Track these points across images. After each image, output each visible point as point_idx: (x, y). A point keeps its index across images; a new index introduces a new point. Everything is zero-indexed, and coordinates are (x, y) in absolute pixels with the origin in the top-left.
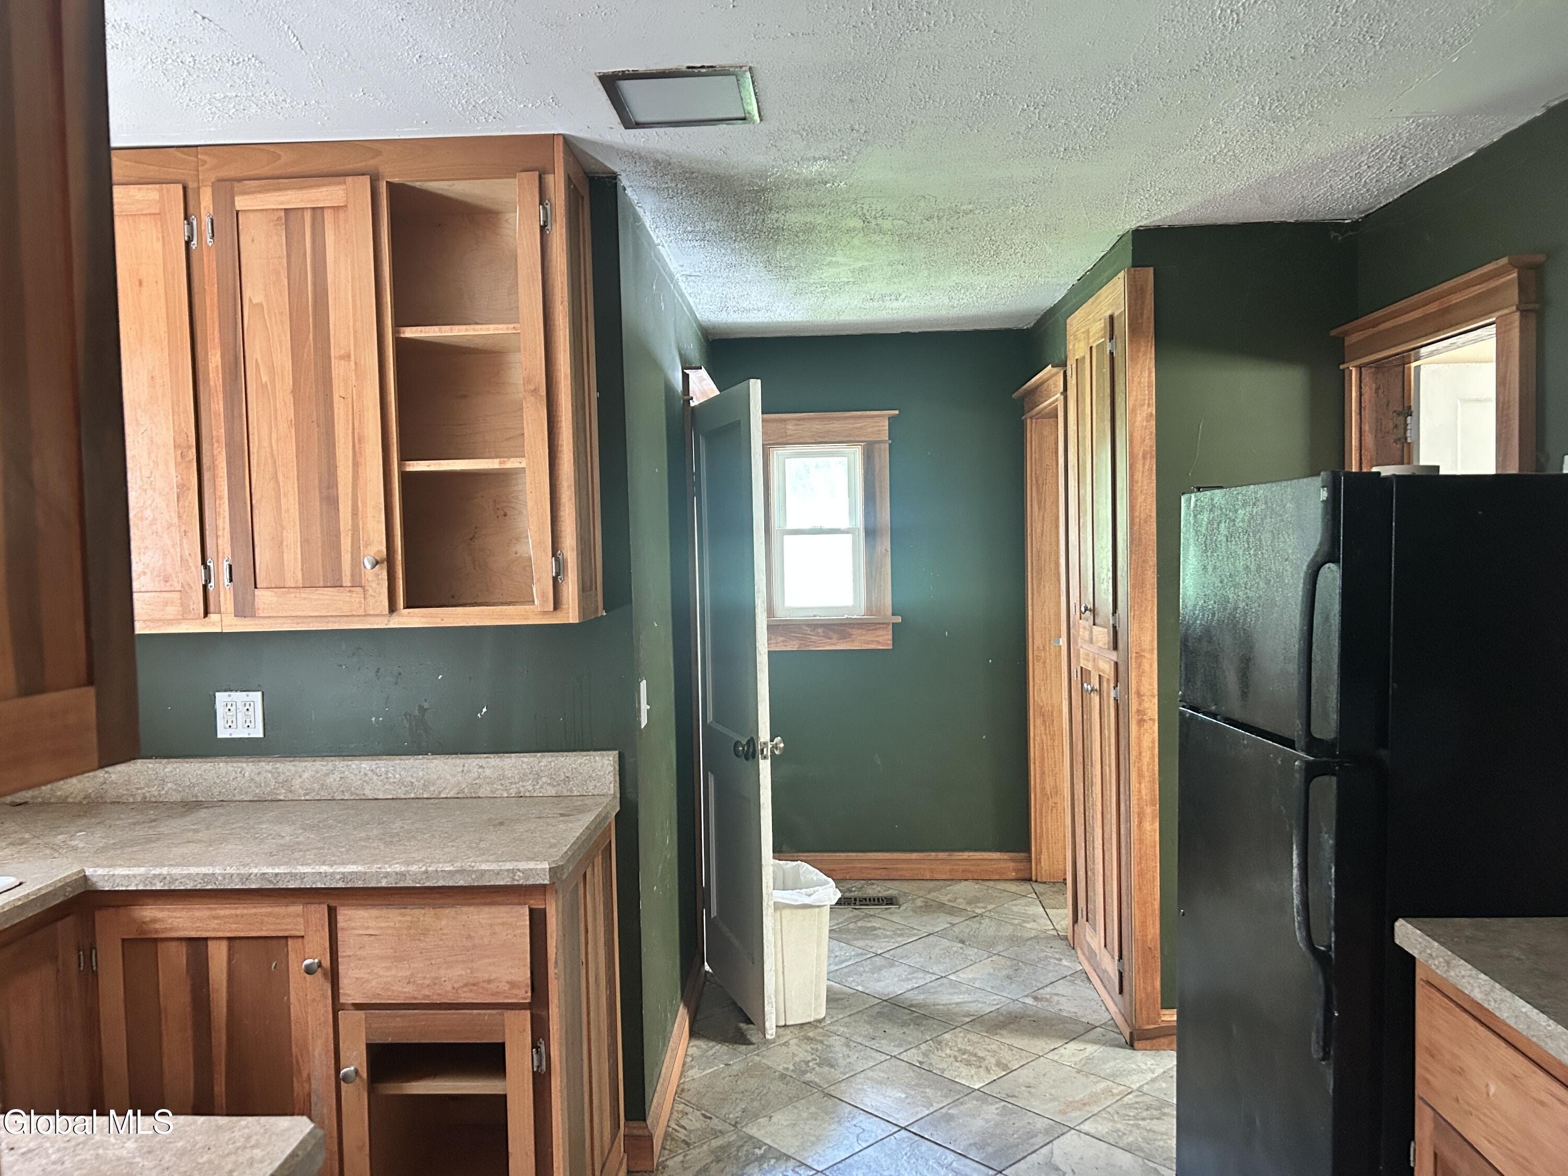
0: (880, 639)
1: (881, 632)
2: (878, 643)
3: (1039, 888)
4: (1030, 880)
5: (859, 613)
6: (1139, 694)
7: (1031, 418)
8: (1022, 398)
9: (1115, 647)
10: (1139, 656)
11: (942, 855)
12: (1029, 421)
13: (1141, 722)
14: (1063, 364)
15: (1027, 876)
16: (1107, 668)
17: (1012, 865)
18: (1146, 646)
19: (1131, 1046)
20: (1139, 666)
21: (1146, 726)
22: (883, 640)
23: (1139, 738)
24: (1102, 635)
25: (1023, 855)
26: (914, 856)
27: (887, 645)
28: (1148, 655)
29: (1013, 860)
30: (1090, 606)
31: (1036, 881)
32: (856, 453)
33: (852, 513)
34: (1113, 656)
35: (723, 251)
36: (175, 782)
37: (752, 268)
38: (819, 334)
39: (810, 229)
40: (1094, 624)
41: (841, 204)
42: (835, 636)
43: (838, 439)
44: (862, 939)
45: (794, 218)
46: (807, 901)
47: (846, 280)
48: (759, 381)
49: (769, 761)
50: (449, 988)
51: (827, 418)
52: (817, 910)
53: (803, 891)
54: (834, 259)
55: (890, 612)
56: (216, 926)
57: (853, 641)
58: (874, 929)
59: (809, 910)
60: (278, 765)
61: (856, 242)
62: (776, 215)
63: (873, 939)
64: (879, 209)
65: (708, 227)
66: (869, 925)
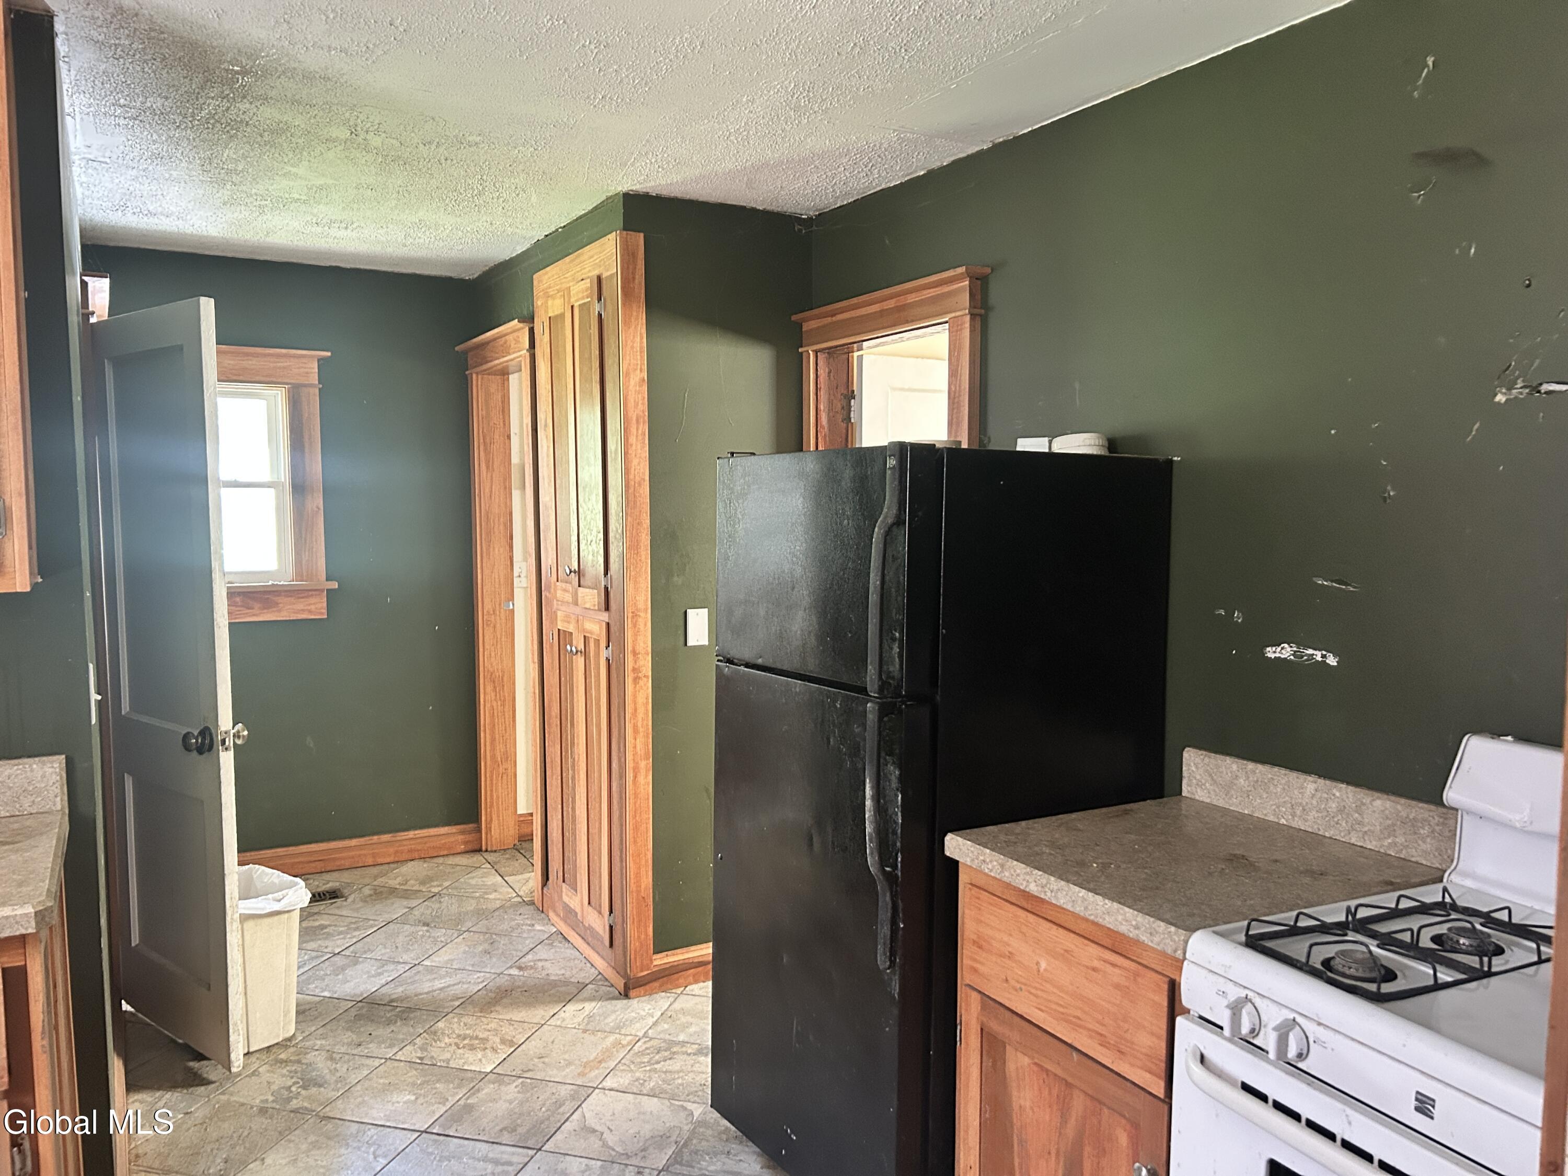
0: (313, 607)
1: (312, 600)
2: (310, 612)
3: (491, 857)
4: (480, 850)
5: (286, 579)
6: (635, 653)
7: (477, 373)
8: (465, 352)
9: (607, 608)
10: (635, 615)
11: (386, 837)
12: (474, 376)
13: (636, 680)
14: (529, 319)
15: (477, 847)
16: (595, 627)
17: (460, 838)
18: (641, 605)
19: (626, 996)
20: (635, 625)
21: (641, 683)
22: (317, 608)
23: (635, 696)
24: (590, 597)
25: (471, 826)
26: (354, 842)
27: (322, 614)
28: (642, 614)
29: (462, 832)
30: (575, 566)
31: (486, 851)
32: (278, 396)
33: (274, 467)
34: (605, 616)
35: (155, 137)
37: (184, 164)
38: (230, 255)
39: (279, 130)
40: (579, 586)
41: (334, 108)
42: (257, 606)
43: (257, 378)
44: (312, 940)
45: (268, 114)
46: (277, 907)
47: (298, 197)
48: (212, 300)
49: (231, 753)
51: (243, 353)
52: (286, 915)
53: (270, 896)
54: (294, 170)
55: (323, 576)
57: (279, 611)
58: (323, 927)
59: (276, 918)
61: (331, 155)
62: (247, 105)
63: (326, 939)
64: (377, 122)
65: (149, 104)
66: (317, 924)
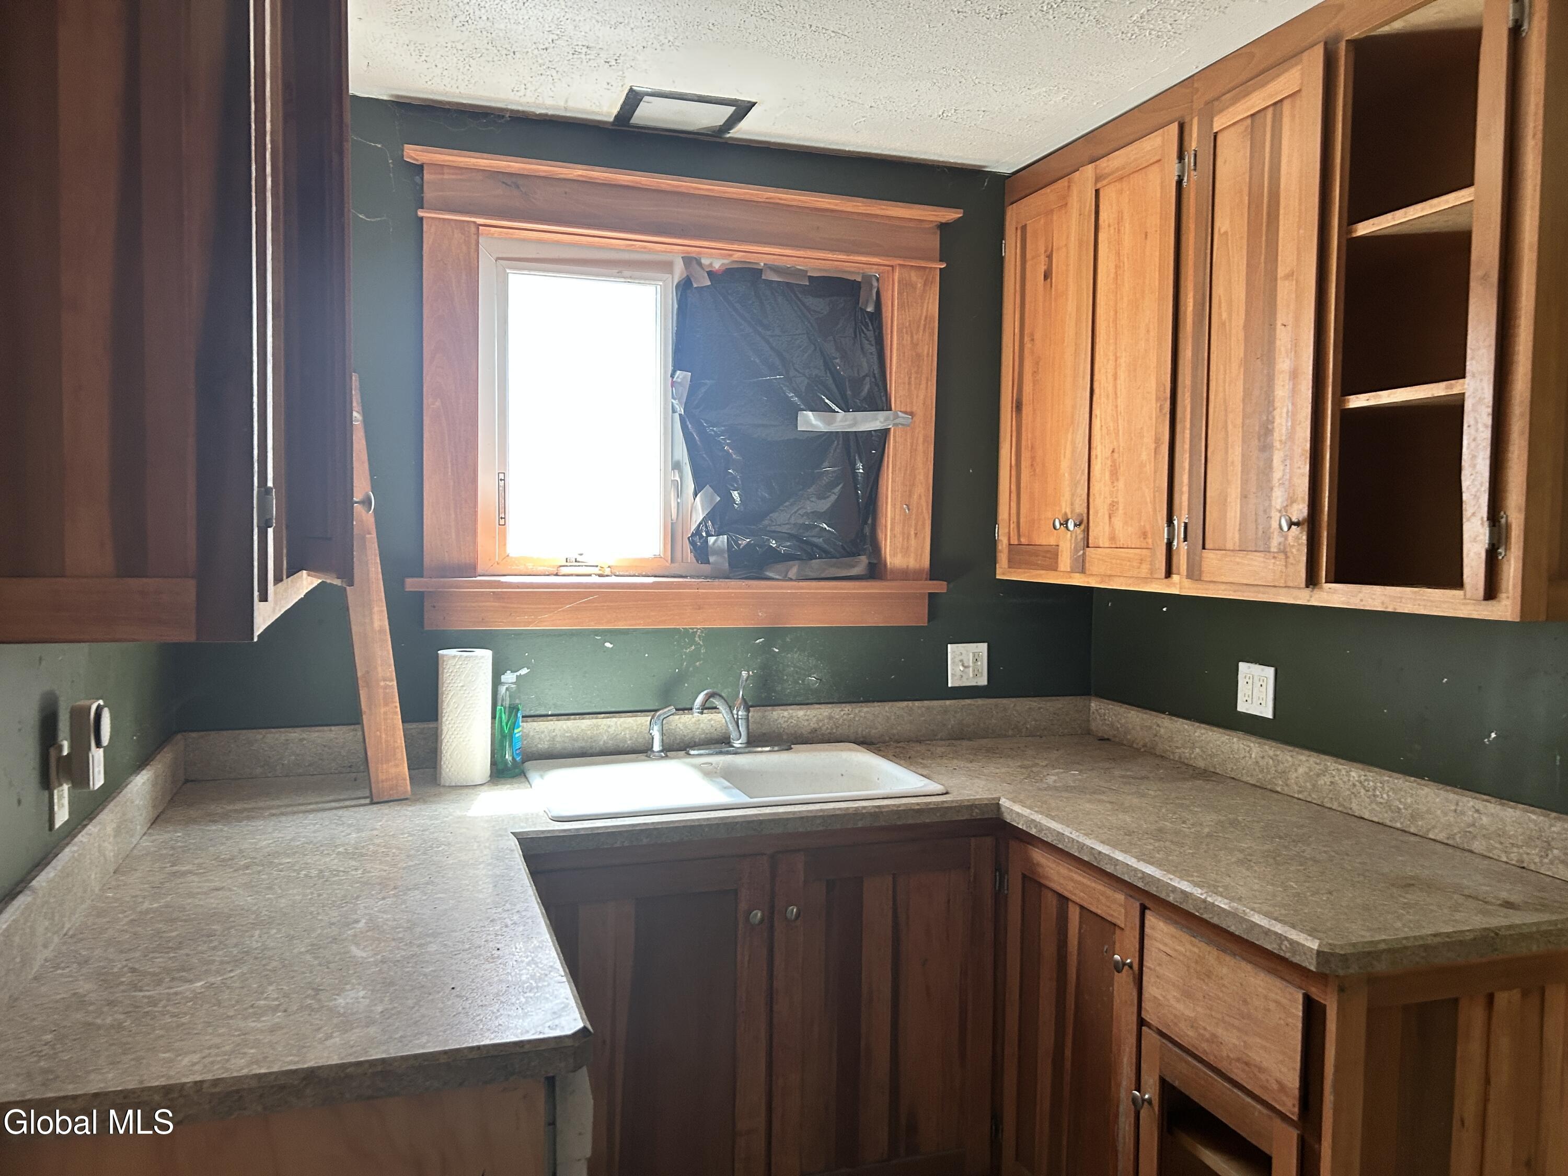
36: (1201, 748)
50: (1225, 1054)
56: (1072, 889)
60: (1278, 753)
